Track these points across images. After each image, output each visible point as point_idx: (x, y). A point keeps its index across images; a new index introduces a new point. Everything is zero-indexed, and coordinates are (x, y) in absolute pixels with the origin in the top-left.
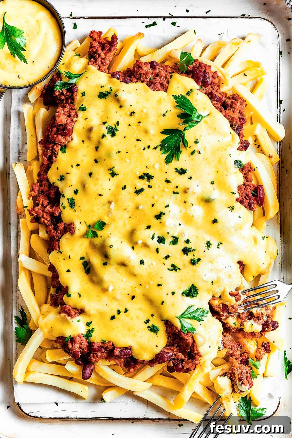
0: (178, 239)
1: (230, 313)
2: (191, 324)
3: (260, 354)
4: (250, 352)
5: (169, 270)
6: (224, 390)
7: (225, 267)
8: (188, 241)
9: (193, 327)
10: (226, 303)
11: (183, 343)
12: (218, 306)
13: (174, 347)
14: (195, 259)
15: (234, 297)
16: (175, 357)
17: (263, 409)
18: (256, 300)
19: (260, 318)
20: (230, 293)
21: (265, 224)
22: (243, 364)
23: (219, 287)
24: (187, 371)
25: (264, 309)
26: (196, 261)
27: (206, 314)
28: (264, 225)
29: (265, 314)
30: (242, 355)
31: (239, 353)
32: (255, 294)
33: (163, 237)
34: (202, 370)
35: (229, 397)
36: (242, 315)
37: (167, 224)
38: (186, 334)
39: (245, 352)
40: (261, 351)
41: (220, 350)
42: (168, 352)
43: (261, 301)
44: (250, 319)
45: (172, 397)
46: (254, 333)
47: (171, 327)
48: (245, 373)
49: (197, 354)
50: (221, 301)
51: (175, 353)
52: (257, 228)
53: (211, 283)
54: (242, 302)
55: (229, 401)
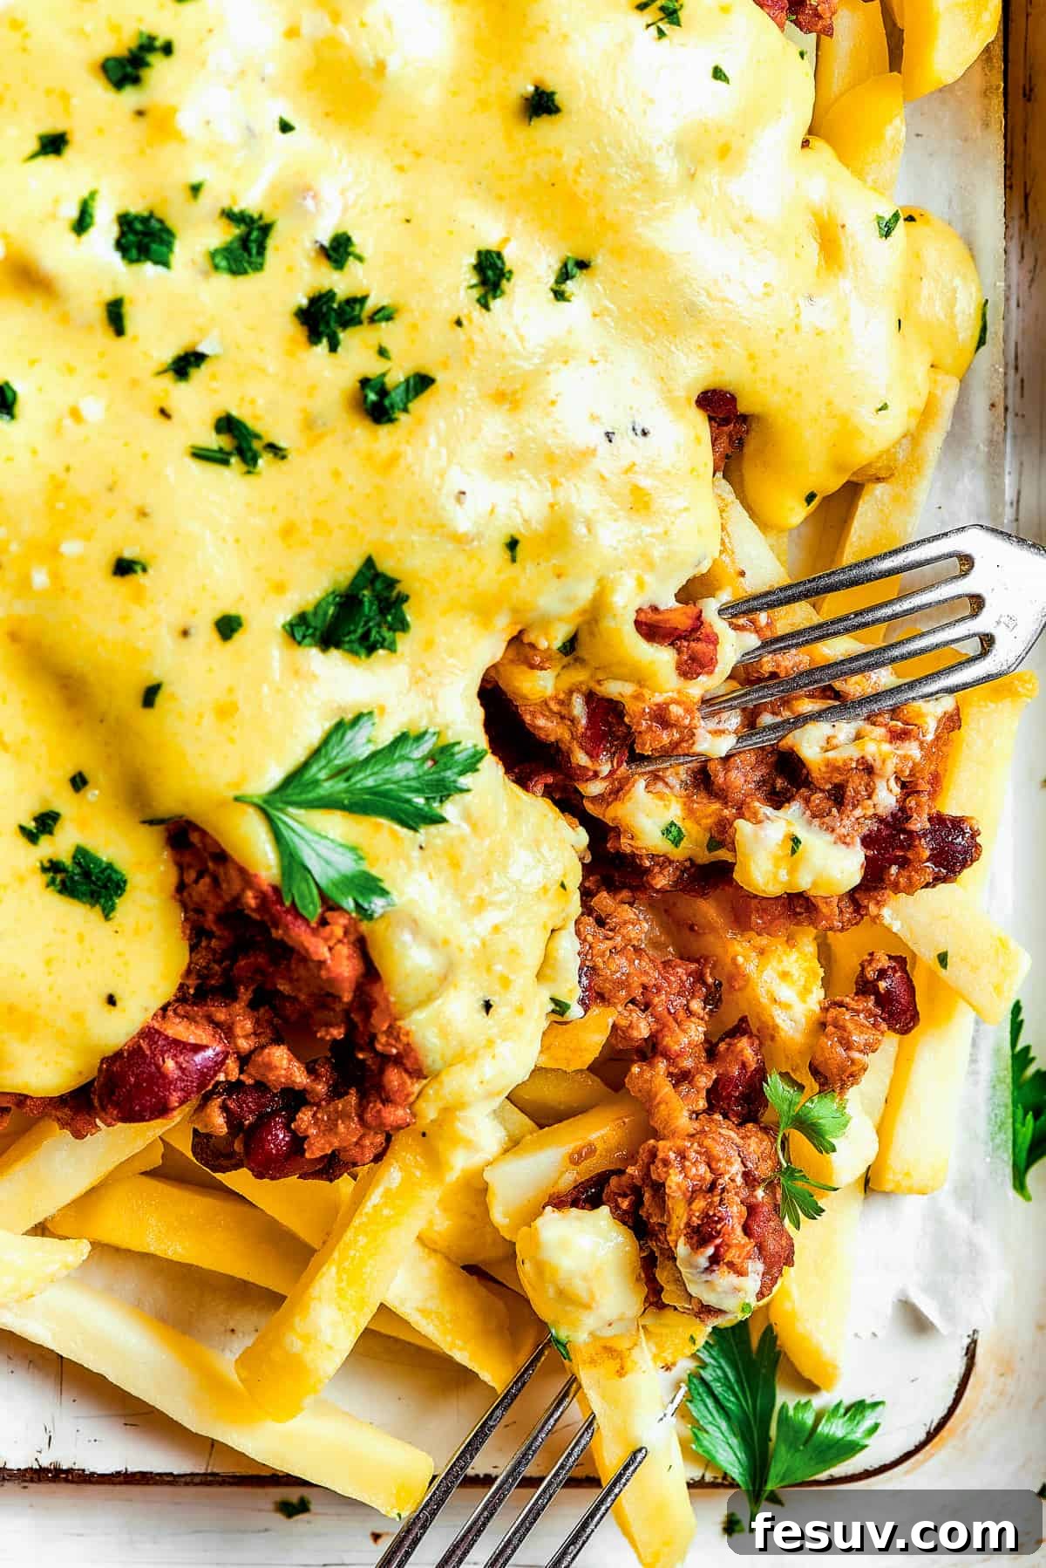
0: (266, 230)
1: (636, 758)
2: (353, 849)
3: (840, 1050)
4: (776, 1027)
5: (201, 455)
6: (587, 1307)
7: (607, 434)
8: (338, 251)
9: (365, 866)
10: (614, 689)
11: (291, 981)
12: (555, 708)
13: (238, 1007)
14: (390, 381)
15: (672, 644)
16: (241, 1071)
17: (857, 1409)
18: (829, 666)
19: (850, 792)
20: (642, 617)
21: (896, 128)
22: (726, 1117)
23: (559, 576)
24: (330, 1167)
25: (880, 732)
26: (396, 397)
27: (462, 773)
28: (889, 132)
29: (890, 768)
30: (722, 1046)
31: (695, 1032)
32: (820, 626)
33: (159, 214)
34: (435, 1162)
35: (623, 1345)
36: (727, 770)
37: (186, 121)
38: (313, 924)
39: (741, 1028)
40: (850, 1026)
41: (566, 1023)
42: (192, 1040)
43: (860, 671)
44: (778, 800)
45: (232, 1325)
46: (807, 899)
47: (210, 865)
48: (739, 1180)
49: (398, 1061)
50: (579, 676)
51: (244, 1044)
52: (843, 157)
53: (507, 555)
54: (730, 677)
55: (621, 1372)
